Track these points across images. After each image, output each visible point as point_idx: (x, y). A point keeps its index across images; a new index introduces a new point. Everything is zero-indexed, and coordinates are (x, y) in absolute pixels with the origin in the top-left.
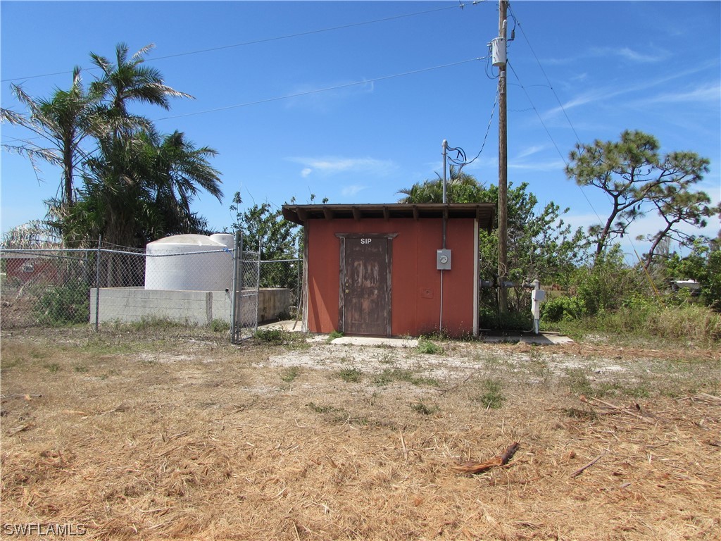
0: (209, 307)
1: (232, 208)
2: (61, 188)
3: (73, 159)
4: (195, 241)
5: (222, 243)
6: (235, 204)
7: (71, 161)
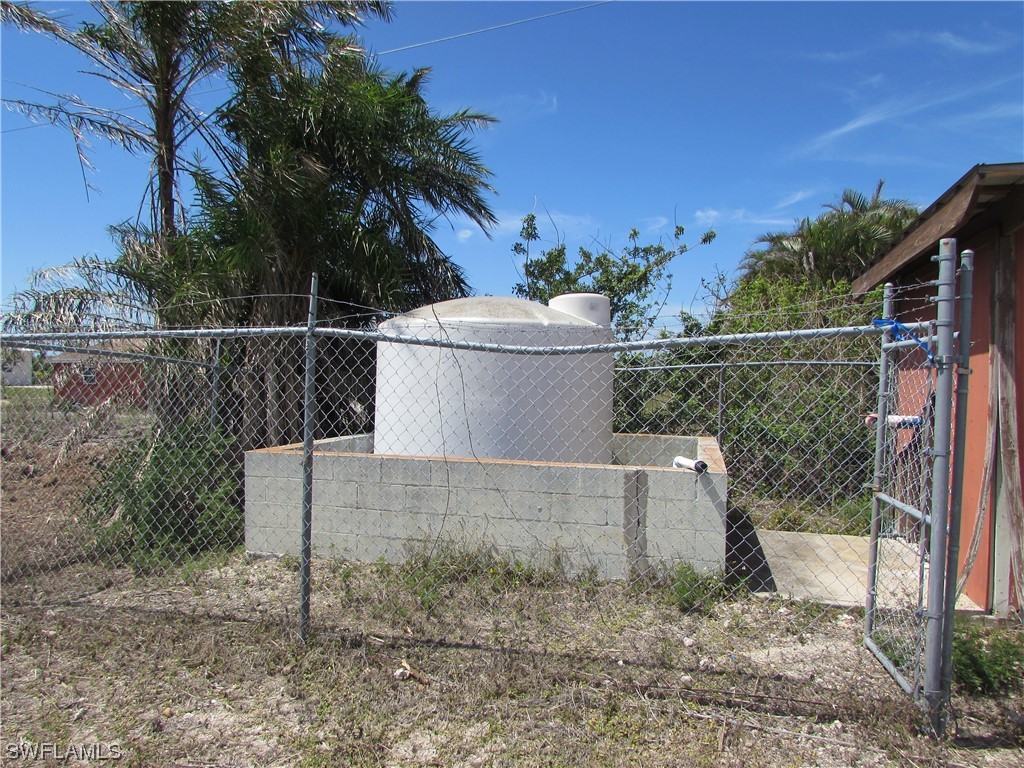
0: (635, 521)
1: (518, 248)
2: (149, 197)
3: (178, 128)
4: (527, 314)
5: (588, 318)
6: (524, 243)
7: (172, 132)
